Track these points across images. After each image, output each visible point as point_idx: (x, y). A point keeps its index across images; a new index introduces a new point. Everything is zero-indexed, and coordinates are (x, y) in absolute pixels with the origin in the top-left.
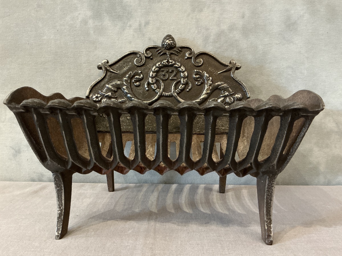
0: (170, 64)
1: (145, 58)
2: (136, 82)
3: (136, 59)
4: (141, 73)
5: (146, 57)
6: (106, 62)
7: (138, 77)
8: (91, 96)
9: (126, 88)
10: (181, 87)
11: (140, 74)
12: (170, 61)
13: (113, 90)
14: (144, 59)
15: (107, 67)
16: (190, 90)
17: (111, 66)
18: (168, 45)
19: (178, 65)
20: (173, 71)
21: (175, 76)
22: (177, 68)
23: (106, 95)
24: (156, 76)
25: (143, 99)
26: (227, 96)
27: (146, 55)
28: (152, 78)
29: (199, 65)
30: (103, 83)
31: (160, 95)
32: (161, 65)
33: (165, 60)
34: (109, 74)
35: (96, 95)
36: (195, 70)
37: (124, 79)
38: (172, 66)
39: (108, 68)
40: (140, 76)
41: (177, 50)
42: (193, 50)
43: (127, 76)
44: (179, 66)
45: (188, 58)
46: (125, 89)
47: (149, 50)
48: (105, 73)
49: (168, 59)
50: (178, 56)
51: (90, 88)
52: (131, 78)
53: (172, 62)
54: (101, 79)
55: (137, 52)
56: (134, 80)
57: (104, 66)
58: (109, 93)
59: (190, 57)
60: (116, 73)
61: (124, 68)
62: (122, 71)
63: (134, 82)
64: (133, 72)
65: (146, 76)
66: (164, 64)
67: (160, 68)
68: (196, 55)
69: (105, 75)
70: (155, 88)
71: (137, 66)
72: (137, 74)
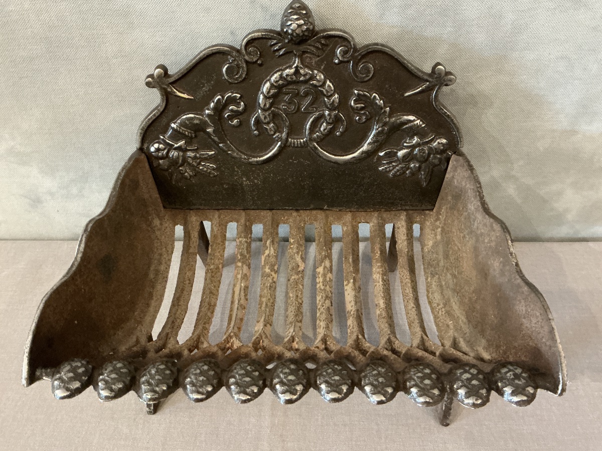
0: (302, 78)
1: (245, 66)
2: (231, 118)
3: (226, 67)
4: (240, 98)
5: (247, 62)
6: (163, 75)
7: (235, 108)
8: (145, 146)
9: (214, 131)
10: (324, 130)
11: (240, 102)
12: (302, 71)
13: (188, 136)
14: (243, 67)
15: (166, 87)
16: (342, 133)
17: (172, 83)
18: (295, 37)
19: (318, 81)
20: (307, 94)
21: (312, 103)
22: (315, 86)
23: (176, 146)
24: (272, 105)
25: (249, 153)
26: (418, 145)
27: (246, 58)
28: (264, 110)
29: (365, 80)
30: (164, 120)
31: (283, 146)
32: (281, 82)
33: (290, 67)
34: (172, 100)
35: (156, 146)
36: (356, 92)
37: (207, 112)
38: (305, 82)
39: (168, 89)
40: (238, 105)
41: (318, 45)
42: (352, 43)
43: (212, 105)
44: (321, 83)
45: (341, 62)
46: (212, 133)
47: (251, 43)
48: (165, 101)
49: (297, 67)
50: (319, 56)
51: (141, 133)
52: (220, 109)
53: (304, 75)
54: (159, 113)
55: (226, 51)
56: (228, 116)
57: (159, 84)
58: (182, 143)
59: (346, 60)
60: (188, 99)
61: (203, 87)
62: (200, 93)
63: (229, 119)
64: (223, 97)
65: (251, 105)
66: (289, 79)
67: (280, 88)
68: (359, 57)
69: (164, 104)
70: (272, 133)
71: (231, 83)
72: (232, 101)
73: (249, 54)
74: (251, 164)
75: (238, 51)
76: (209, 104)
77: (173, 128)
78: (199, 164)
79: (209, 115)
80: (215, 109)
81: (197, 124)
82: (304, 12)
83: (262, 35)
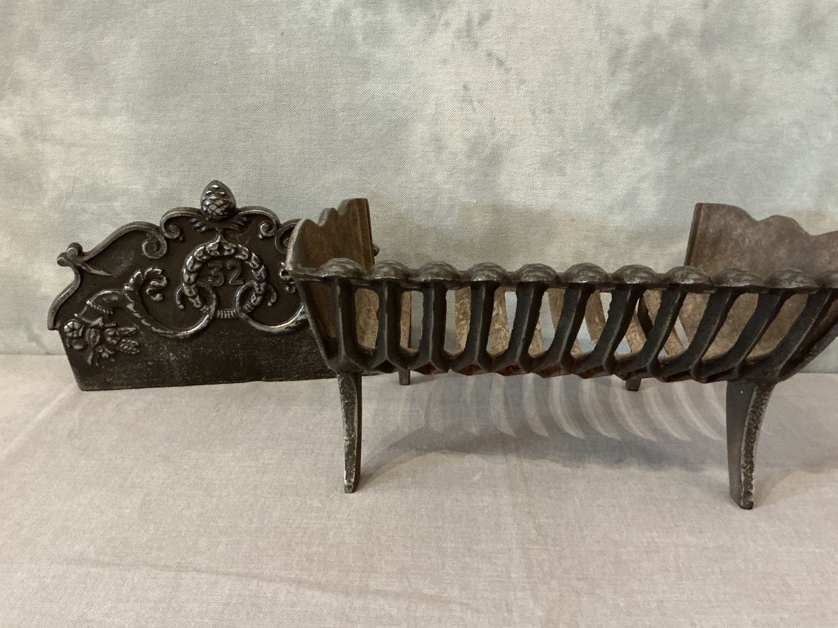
0: (226, 253)
1: (165, 242)
2: (153, 293)
3: (145, 243)
4: (162, 273)
5: (167, 239)
6: (77, 254)
7: (157, 284)
8: (58, 326)
9: (135, 307)
10: (254, 301)
11: (162, 277)
12: (225, 247)
13: (106, 314)
14: (163, 244)
15: (80, 265)
16: (273, 304)
17: (88, 262)
18: (215, 216)
19: (243, 255)
20: (233, 268)
21: (239, 277)
22: (241, 260)
23: (92, 324)
24: (196, 279)
25: (174, 328)
27: (166, 235)
28: (188, 284)
30: (79, 298)
31: (211, 318)
32: (205, 258)
34: (87, 278)
35: (70, 324)
36: (283, 264)
37: (126, 288)
38: (231, 257)
39: (84, 268)
40: (160, 279)
41: (239, 222)
42: (274, 220)
43: (132, 280)
44: (246, 257)
45: (264, 238)
46: (132, 310)
47: (171, 221)
48: (80, 279)
49: (220, 243)
50: (242, 232)
51: (53, 313)
52: (140, 286)
53: (229, 250)
54: (73, 292)
55: (144, 229)
56: (150, 291)
57: (73, 263)
58: (99, 321)
59: (269, 235)
60: (104, 276)
61: (121, 264)
62: (118, 270)
63: (151, 295)
64: (143, 273)
65: (174, 281)
66: (213, 254)
67: (204, 263)
68: (282, 233)
69: (79, 281)
70: (199, 306)
71: (151, 260)
72: (152, 276)
73: (168, 231)
74: (177, 339)
75: (157, 229)
76: (129, 279)
77: (89, 306)
78: (119, 342)
79: (128, 291)
80: (134, 285)
81: (115, 301)
82: (223, 193)
83: (181, 214)
